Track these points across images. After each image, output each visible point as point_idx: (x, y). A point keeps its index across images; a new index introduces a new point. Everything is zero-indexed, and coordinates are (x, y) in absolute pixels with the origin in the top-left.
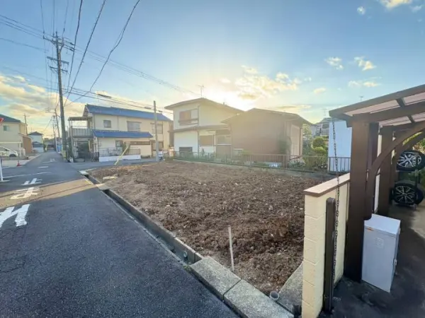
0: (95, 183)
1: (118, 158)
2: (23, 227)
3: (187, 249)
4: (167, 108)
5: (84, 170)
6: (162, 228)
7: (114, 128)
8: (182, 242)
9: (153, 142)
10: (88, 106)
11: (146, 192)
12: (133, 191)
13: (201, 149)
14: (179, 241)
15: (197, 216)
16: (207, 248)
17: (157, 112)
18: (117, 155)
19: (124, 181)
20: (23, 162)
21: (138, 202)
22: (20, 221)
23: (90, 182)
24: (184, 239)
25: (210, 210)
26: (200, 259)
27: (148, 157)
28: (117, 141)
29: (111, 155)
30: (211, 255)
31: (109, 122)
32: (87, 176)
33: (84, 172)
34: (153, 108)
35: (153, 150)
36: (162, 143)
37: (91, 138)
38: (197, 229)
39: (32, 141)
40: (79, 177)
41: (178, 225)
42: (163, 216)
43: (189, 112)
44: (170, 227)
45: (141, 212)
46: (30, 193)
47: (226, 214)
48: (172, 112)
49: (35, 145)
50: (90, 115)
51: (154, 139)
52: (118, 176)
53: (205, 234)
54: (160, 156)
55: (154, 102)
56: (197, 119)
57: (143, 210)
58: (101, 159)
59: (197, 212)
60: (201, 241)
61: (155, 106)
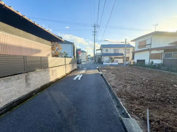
0: (99, 71)
1: (109, 64)
2: (79, 80)
3: (124, 109)
4: (132, 41)
5: (97, 67)
6: (116, 95)
7: (109, 52)
8: (122, 105)
9: (124, 57)
10: (102, 45)
11: (114, 78)
12: (110, 77)
13: (151, 61)
14: (121, 103)
15: (136, 95)
16: (136, 114)
17: (127, 44)
18: (109, 62)
19: (108, 72)
20: (85, 63)
21: (110, 81)
22: (79, 79)
23: (98, 71)
24: (124, 104)
25: (145, 95)
26: (129, 118)
27: (121, 64)
28: (109, 57)
29: (107, 62)
30: (136, 119)
31: (107, 50)
32: (98, 69)
33: (97, 68)
34: (125, 42)
35: (124, 61)
36: (129, 58)
37: (101, 56)
38: (133, 102)
39: (88, 57)
40: (96, 69)
41: (123, 96)
42: (117, 90)
43: (145, 41)
44: (119, 96)
45: (110, 85)
46: (83, 72)
47: (157, 101)
48: (135, 42)
49: (89, 58)
50: (102, 48)
51: (124, 56)
52: (107, 70)
53: (137, 107)
54: (127, 64)
55: (126, 39)
56: (150, 44)
57: (111, 85)
58: (104, 64)
59: (136, 93)
60: (133, 109)
61: (126, 41)
